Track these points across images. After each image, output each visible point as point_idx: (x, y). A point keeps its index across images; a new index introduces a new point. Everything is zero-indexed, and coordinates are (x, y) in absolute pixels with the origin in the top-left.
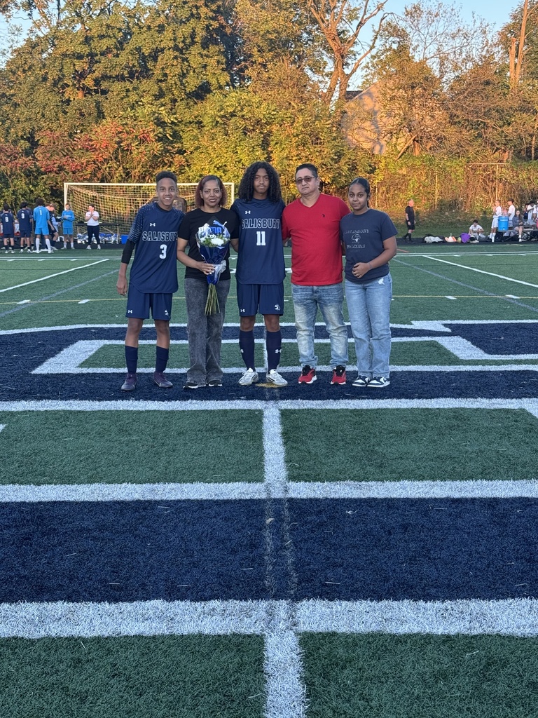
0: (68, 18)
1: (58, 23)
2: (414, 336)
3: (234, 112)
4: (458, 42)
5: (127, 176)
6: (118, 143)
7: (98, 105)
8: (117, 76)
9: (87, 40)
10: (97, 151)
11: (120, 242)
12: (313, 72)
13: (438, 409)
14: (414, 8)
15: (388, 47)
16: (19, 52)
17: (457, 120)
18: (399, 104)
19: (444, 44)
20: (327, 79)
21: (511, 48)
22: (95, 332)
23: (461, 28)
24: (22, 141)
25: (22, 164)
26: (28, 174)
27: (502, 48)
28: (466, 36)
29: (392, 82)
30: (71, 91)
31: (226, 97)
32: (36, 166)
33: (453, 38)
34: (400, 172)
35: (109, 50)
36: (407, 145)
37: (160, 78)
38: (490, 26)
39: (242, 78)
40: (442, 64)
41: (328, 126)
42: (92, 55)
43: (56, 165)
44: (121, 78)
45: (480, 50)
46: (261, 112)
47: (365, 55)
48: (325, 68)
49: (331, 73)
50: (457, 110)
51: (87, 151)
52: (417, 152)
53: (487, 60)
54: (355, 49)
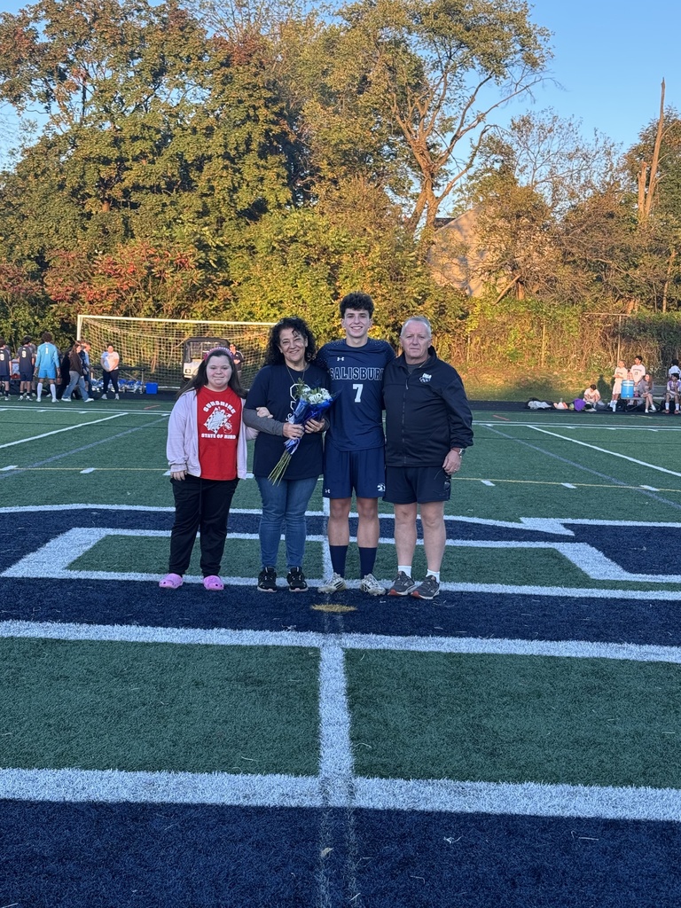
0: (94, 114)
1: (82, 119)
2: (525, 540)
3: (295, 236)
4: (575, 165)
5: (158, 310)
6: (149, 268)
7: (126, 222)
8: (151, 187)
9: (116, 142)
10: (122, 276)
11: (145, 392)
12: (396, 193)
13: (568, 658)
14: (523, 120)
15: (489, 167)
16: (31, 153)
17: (572, 259)
18: (502, 236)
19: (558, 166)
20: (412, 202)
21: (640, 174)
22: (96, 516)
23: (580, 147)
24: (29, 261)
25: (27, 290)
26: (34, 302)
27: (628, 174)
28: (585, 157)
29: (492, 209)
30: (93, 203)
31: (286, 217)
32: (43, 293)
33: (570, 159)
34: (499, 319)
35: (143, 155)
36: (508, 287)
37: (205, 191)
38: (615, 147)
39: (307, 197)
40: (555, 190)
41: (411, 259)
42: (121, 160)
43: (68, 293)
44: (156, 189)
45: (602, 175)
46: (329, 238)
47: (461, 175)
48: (409, 188)
49: (418, 196)
50: (572, 247)
51: (109, 276)
52: (521, 296)
53: (611, 188)
54: (447, 167)
